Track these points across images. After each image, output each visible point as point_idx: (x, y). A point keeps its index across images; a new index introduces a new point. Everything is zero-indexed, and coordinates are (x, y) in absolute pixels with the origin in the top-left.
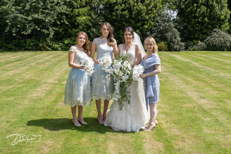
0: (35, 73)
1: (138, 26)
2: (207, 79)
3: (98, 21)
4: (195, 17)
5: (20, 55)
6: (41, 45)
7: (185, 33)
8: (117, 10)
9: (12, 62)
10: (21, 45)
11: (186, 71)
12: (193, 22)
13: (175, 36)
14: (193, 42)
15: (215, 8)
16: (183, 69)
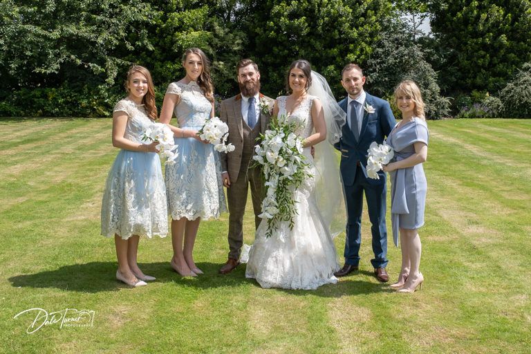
0: (74, 169)
1: (331, 55)
2: (494, 183)
3: (230, 42)
4: (476, 34)
5: (32, 127)
6: (84, 103)
7: (452, 74)
8: (279, 15)
9: (16, 144)
10: (32, 102)
11: (445, 166)
12: (471, 45)
13: (425, 80)
14: (471, 96)
15: (526, 10)
16: (439, 161)
